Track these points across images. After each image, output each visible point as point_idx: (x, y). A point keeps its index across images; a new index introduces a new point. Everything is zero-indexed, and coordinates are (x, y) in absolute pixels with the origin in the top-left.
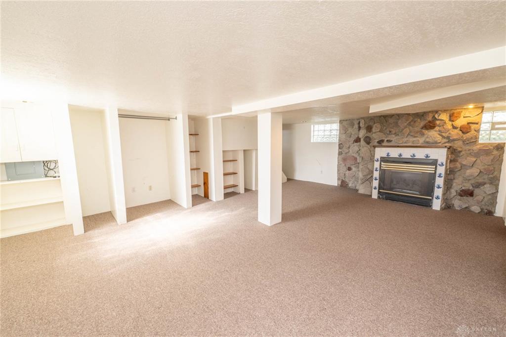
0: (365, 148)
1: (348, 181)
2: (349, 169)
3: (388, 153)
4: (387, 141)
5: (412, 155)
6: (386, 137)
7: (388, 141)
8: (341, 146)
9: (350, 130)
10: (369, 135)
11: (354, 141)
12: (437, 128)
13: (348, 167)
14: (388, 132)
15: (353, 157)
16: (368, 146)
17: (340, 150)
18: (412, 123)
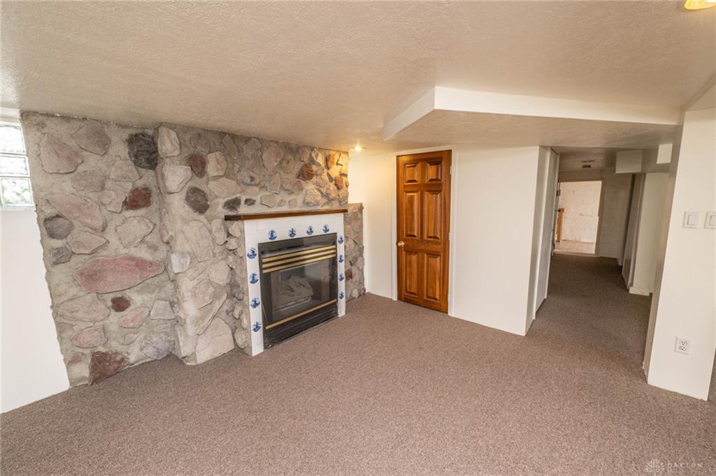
0: (194, 224)
1: (120, 348)
2: (120, 304)
3: (272, 232)
4: (247, 201)
5: (309, 231)
6: (243, 191)
7: (250, 202)
8: (52, 225)
9: (93, 162)
10: (198, 183)
11: (125, 203)
12: (314, 179)
13: (114, 301)
14: (248, 181)
15: (132, 258)
16: (202, 217)
17: (57, 243)
18: (284, 164)
